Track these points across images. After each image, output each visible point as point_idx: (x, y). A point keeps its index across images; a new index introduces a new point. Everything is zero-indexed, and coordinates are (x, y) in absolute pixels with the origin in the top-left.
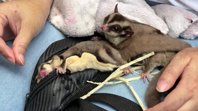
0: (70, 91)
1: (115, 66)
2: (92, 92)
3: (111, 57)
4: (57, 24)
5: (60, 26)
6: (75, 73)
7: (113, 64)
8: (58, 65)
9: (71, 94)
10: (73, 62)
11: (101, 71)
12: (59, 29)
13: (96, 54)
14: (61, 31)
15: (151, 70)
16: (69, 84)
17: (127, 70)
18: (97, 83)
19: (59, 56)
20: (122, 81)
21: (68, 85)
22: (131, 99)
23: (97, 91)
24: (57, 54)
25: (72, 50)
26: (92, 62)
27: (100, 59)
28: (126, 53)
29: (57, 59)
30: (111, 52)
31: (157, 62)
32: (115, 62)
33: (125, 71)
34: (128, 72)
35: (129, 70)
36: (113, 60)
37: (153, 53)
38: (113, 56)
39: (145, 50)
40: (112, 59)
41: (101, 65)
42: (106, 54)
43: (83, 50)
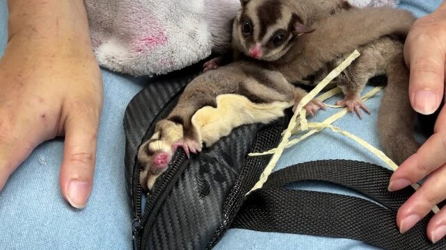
0: (227, 183)
1: (286, 105)
2: (268, 171)
3: (273, 87)
4: (111, 63)
5: (120, 63)
6: (217, 143)
7: (281, 101)
8: (179, 138)
9: (232, 187)
10: (206, 122)
11: (266, 122)
12: (120, 70)
13: (243, 91)
14: (124, 75)
15: (361, 90)
16: (219, 168)
17: (312, 104)
18: (270, 152)
19: (169, 120)
20: (315, 129)
21: (218, 172)
22: (355, 158)
23: (276, 167)
24: (159, 117)
25: (193, 97)
26: (242, 110)
27: (256, 99)
28: (301, 68)
29: (169, 125)
30: (267, 79)
31: (370, 70)
32: (282, 97)
33: (310, 108)
34: (316, 108)
35: (316, 104)
36: (278, 94)
37: (356, 53)
38: (275, 86)
39: (341, 50)
40: (276, 93)
41: (263, 109)
42: (262, 86)
43: (214, 92)
